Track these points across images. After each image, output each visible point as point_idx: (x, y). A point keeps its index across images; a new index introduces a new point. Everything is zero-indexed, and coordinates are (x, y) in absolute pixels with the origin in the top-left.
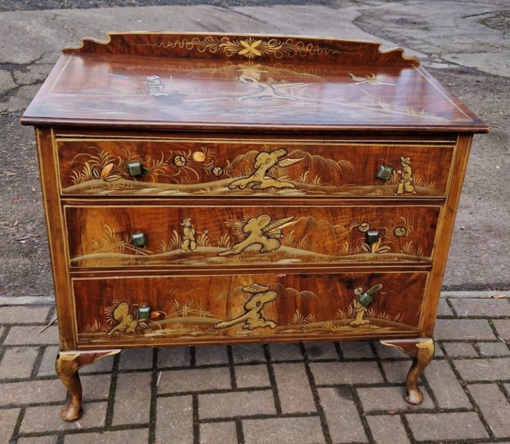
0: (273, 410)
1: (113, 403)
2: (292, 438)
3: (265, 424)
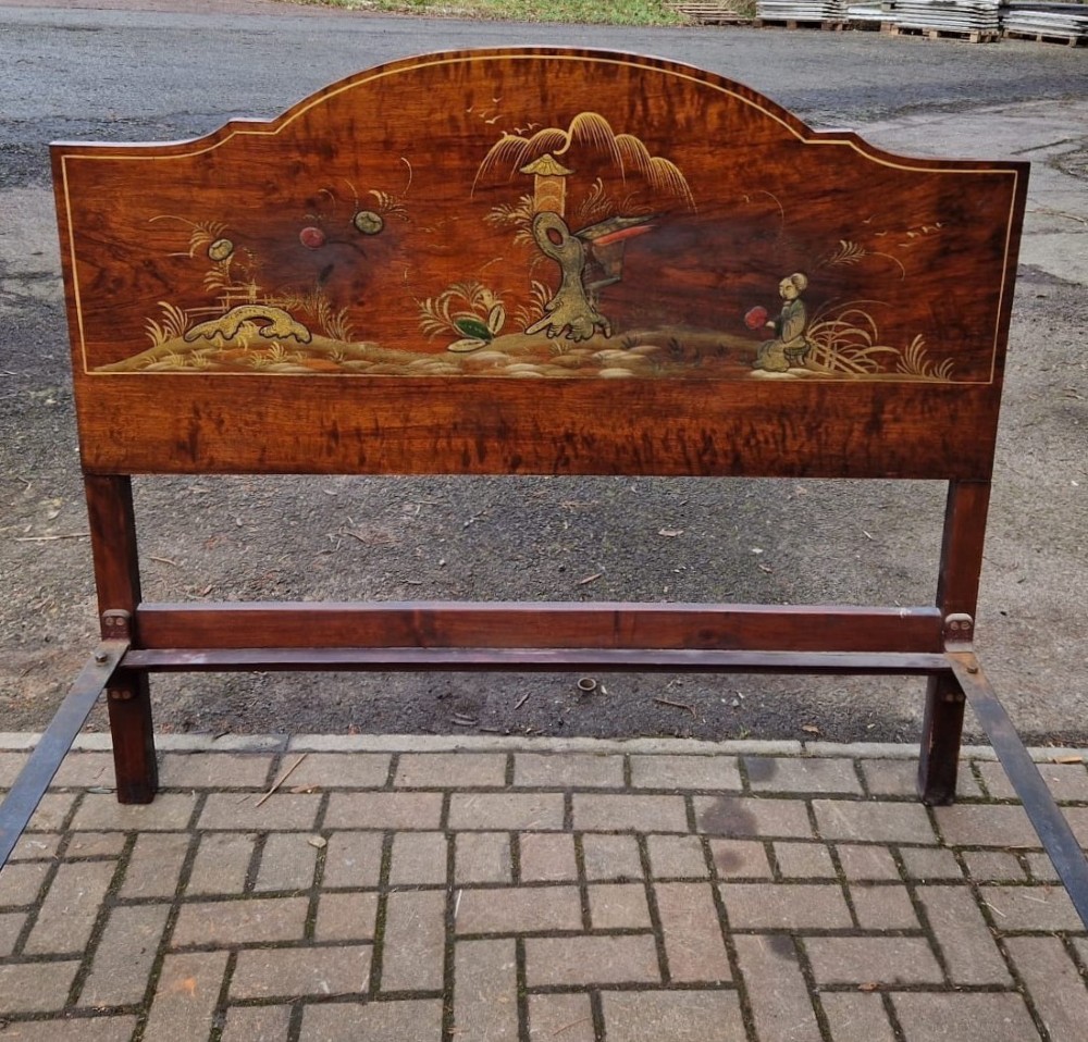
0: (656, 976)
1: (381, 947)
2: (688, 1031)
3: (642, 1001)
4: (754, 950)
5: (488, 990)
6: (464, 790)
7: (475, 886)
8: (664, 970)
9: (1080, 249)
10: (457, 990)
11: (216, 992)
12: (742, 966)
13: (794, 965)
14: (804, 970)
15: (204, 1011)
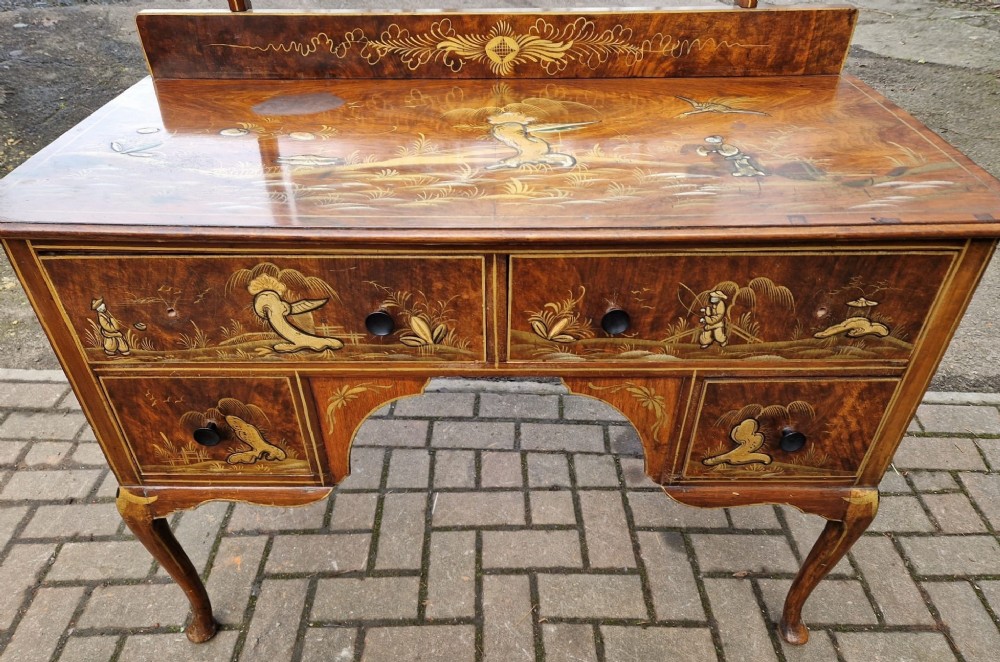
4: (652, 543)
5: (454, 571)
6: (444, 419)
7: (448, 490)
8: (585, 558)
9: (890, 34)
10: (432, 570)
11: (256, 567)
12: (644, 556)
13: (683, 556)
14: (691, 560)
15: (246, 582)
